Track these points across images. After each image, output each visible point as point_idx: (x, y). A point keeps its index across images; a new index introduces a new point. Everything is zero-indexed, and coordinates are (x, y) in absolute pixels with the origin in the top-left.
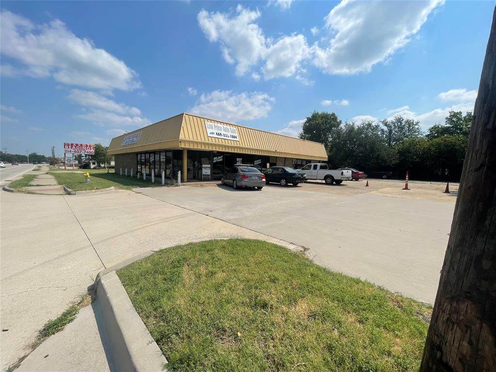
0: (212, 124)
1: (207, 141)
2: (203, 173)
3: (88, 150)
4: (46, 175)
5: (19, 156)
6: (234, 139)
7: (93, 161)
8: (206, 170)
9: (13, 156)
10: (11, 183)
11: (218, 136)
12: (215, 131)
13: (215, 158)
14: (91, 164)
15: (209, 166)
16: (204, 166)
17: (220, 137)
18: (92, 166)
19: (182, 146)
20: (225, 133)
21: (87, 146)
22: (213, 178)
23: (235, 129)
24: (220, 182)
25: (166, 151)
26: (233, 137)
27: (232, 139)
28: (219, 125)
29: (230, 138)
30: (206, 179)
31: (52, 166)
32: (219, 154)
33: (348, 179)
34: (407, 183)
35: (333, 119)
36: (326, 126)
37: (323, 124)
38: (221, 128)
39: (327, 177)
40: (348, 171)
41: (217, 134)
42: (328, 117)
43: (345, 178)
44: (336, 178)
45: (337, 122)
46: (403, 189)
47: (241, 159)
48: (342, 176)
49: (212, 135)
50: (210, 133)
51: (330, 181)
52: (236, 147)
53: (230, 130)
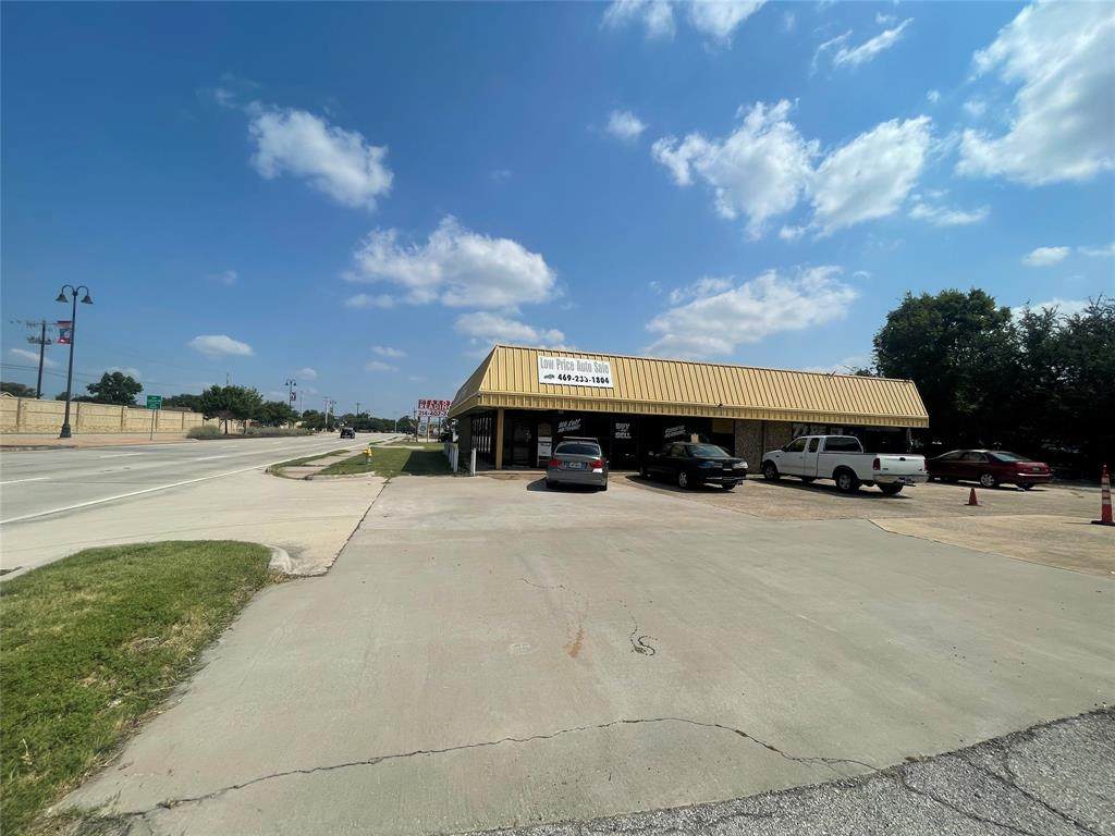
0: (554, 359)
1: (535, 392)
2: (538, 455)
6: (601, 385)
8: (545, 449)
11: (563, 382)
12: (556, 373)
15: (550, 439)
16: (540, 439)
17: (567, 382)
19: (484, 403)
20: (579, 374)
23: (607, 363)
26: (600, 380)
27: (596, 384)
28: (569, 359)
29: (591, 384)
32: (570, 415)
33: (909, 479)
34: (1106, 502)
35: (974, 308)
36: (945, 330)
37: (934, 323)
38: (572, 365)
39: (841, 472)
40: (906, 457)
41: (560, 377)
42: (956, 302)
43: (902, 477)
44: (861, 475)
45: (992, 315)
46: (1093, 523)
47: (628, 426)
48: (886, 472)
49: (548, 381)
50: (545, 377)
51: (848, 484)
52: (605, 401)
53: (593, 367)
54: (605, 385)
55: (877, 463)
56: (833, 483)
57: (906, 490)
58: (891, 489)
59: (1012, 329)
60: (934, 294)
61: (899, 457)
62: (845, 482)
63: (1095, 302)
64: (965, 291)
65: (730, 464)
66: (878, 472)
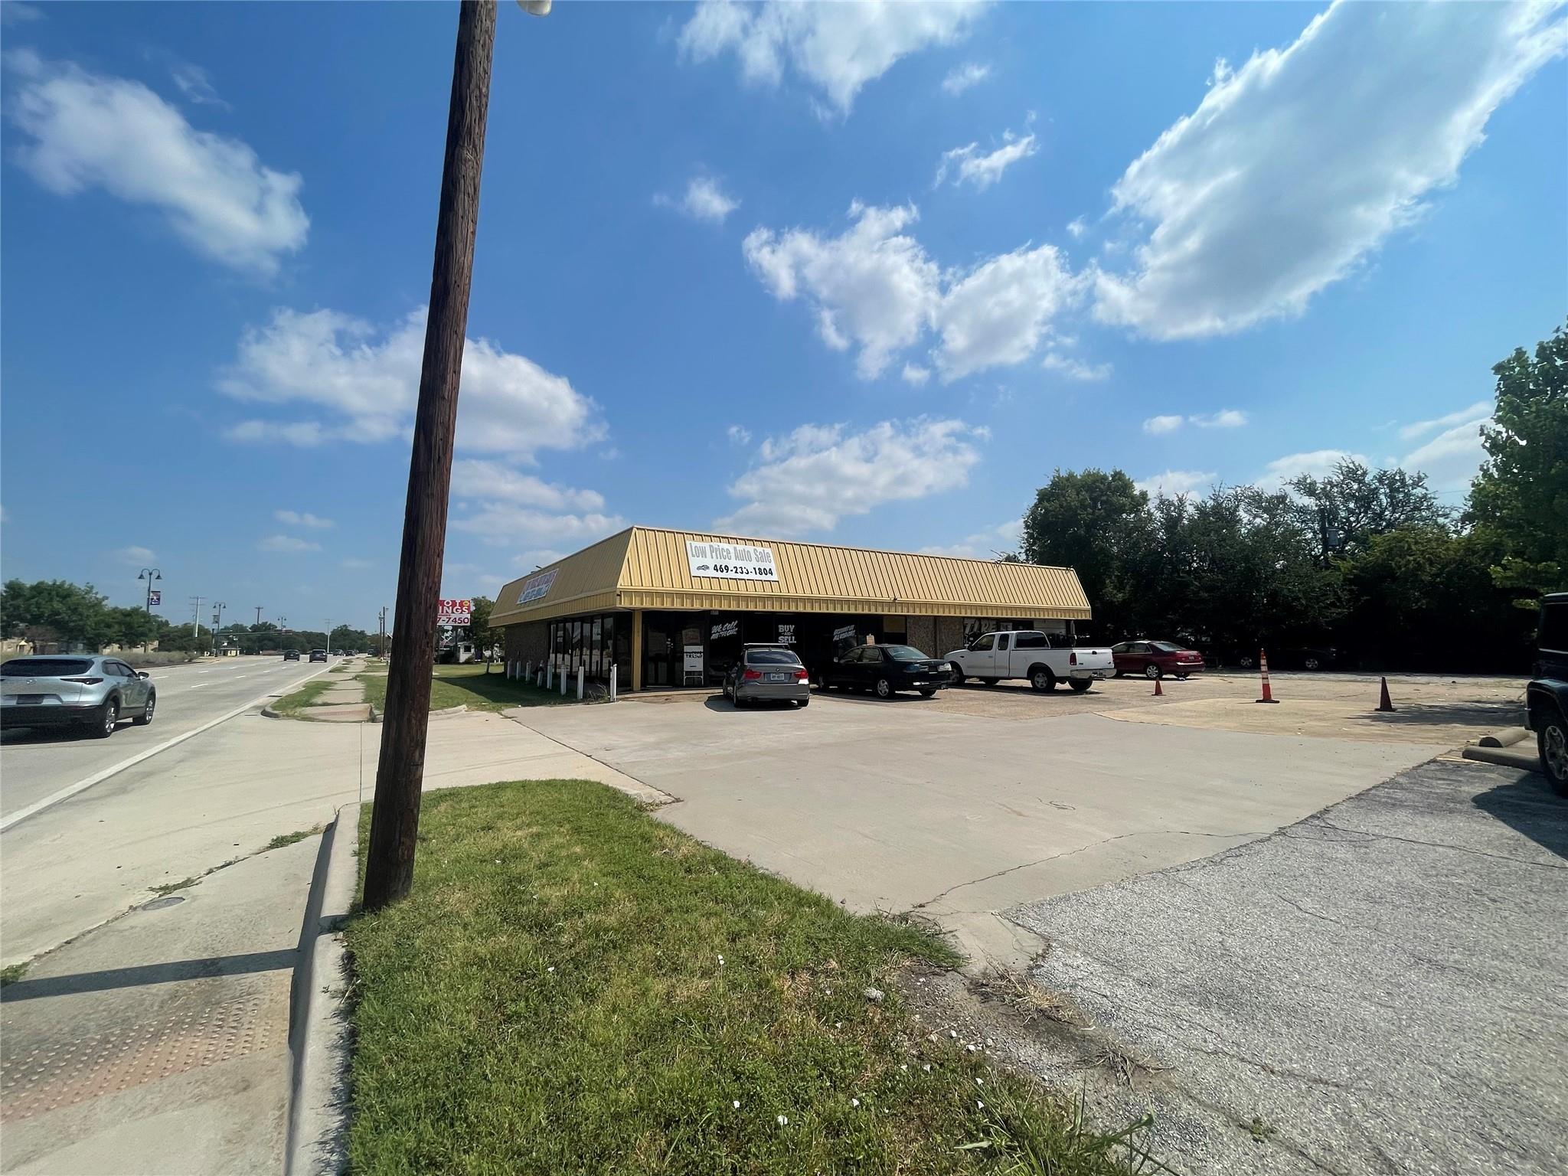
0: (706, 545)
1: (687, 588)
2: (685, 669)
3: (457, 615)
4: (354, 681)
5: (311, 634)
6: (763, 577)
7: (466, 643)
8: (694, 661)
9: (297, 634)
10: (278, 701)
11: (719, 574)
12: (710, 562)
13: (715, 629)
14: (462, 650)
15: (701, 648)
16: (687, 649)
17: (724, 574)
18: (463, 656)
19: (624, 604)
20: (739, 564)
21: (454, 603)
22: (708, 680)
23: (768, 550)
24: (719, 691)
25: (603, 615)
26: (766, 572)
27: (758, 577)
28: (724, 545)
29: (752, 576)
30: (693, 683)
31: (375, 659)
32: (725, 616)
33: (1100, 674)
34: (1265, 682)
35: (1117, 490)
36: (1094, 513)
37: (1084, 507)
38: (728, 552)
39: (1036, 670)
40: (1097, 651)
41: (715, 568)
42: (1102, 483)
43: (1095, 671)
44: (1057, 673)
45: (1133, 497)
46: (1257, 701)
47: (792, 627)
48: (1081, 667)
49: (701, 573)
50: (699, 568)
51: (1043, 681)
52: (771, 598)
53: (753, 556)
54: (769, 577)
55: (1073, 658)
56: (1028, 683)
57: (1095, 686)
58: (1080, 686)
59: (1150, 514)
60: (1079, 473)
61: (1091, 651)
62: (1041, 681)
63: (1217, 489)
64: (1109, 472)
65: (934, 667)
66: (1074, 667)
